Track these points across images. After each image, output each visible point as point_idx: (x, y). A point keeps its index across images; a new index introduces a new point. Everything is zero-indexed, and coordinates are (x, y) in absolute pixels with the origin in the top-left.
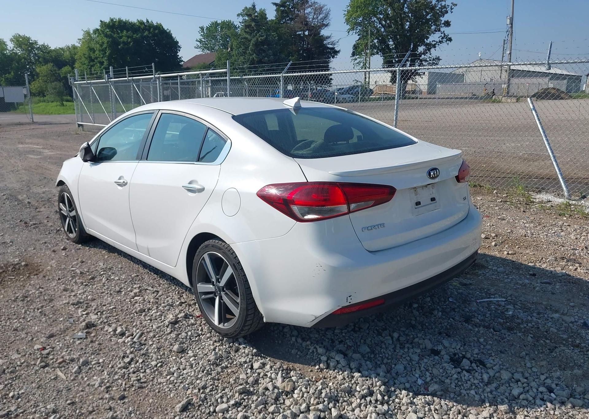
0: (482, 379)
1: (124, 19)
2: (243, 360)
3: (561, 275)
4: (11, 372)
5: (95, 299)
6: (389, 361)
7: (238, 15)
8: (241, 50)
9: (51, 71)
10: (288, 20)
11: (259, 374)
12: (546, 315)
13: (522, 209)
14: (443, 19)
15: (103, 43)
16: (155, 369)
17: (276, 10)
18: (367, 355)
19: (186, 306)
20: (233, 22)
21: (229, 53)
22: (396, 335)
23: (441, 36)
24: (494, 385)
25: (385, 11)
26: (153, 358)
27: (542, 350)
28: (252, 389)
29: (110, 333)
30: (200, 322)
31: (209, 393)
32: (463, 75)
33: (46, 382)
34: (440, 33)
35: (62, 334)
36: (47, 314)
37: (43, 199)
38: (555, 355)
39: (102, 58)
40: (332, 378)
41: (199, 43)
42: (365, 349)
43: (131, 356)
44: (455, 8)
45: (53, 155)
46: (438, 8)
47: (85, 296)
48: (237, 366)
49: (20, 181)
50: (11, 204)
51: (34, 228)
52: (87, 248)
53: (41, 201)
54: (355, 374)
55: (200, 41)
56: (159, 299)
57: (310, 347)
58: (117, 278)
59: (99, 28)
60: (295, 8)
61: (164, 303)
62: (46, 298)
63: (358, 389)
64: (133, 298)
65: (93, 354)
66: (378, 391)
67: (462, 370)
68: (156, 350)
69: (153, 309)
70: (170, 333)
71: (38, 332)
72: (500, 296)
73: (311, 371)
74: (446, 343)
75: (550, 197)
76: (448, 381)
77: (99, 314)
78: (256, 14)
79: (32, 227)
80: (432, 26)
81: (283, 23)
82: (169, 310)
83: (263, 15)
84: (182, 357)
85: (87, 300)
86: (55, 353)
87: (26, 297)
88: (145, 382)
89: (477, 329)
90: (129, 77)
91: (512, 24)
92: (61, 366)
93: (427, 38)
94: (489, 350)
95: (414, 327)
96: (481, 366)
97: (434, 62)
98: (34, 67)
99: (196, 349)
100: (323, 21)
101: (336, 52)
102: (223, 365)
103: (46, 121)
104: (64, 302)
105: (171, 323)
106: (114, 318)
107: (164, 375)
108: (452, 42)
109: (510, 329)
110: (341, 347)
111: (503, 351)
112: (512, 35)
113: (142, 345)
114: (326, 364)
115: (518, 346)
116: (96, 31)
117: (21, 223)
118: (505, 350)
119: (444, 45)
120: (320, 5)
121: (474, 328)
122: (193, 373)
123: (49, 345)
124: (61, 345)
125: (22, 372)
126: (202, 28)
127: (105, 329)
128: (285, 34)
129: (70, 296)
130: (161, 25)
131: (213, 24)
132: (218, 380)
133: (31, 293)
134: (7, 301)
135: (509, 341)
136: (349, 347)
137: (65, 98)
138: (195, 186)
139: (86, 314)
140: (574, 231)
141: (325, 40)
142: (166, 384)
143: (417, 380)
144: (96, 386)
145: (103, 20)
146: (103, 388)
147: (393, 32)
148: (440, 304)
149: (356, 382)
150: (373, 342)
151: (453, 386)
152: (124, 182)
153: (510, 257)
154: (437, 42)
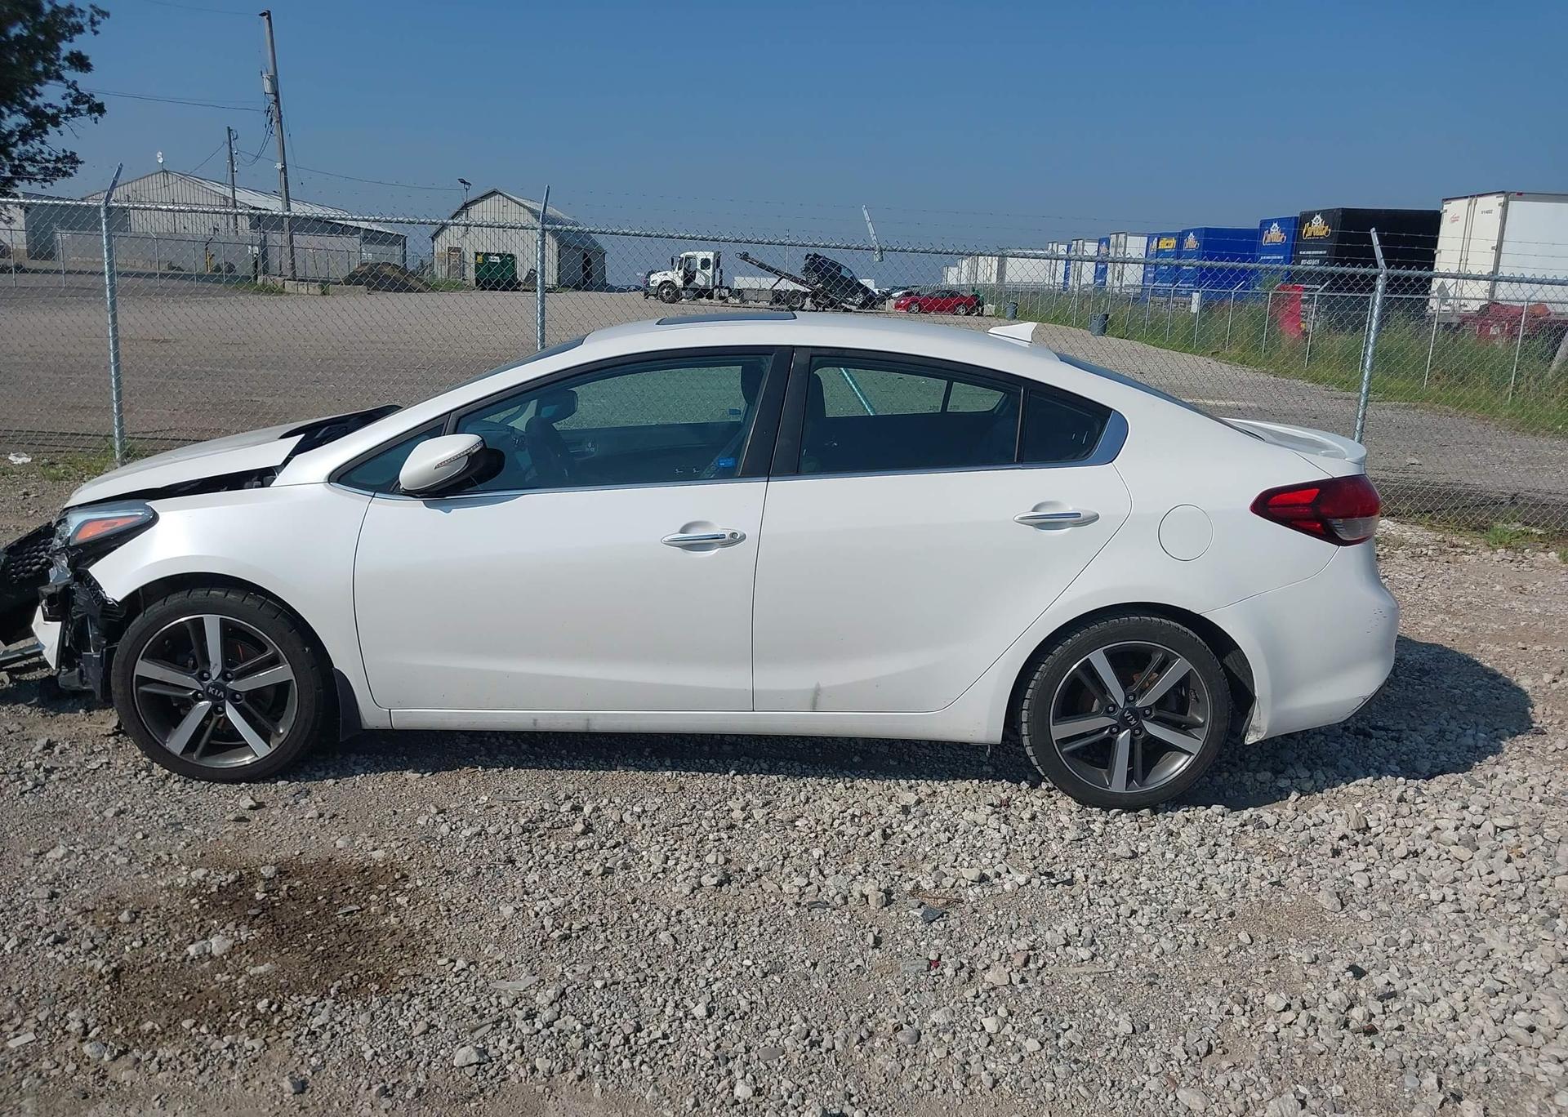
14: (66, 48)
23: (69, 95)
34: (61, 84)
91: (276, 94)
97: (60, 165)
108: (105, 115)
112: (280, 121)
119: (84, 121)
154: (60, 111)
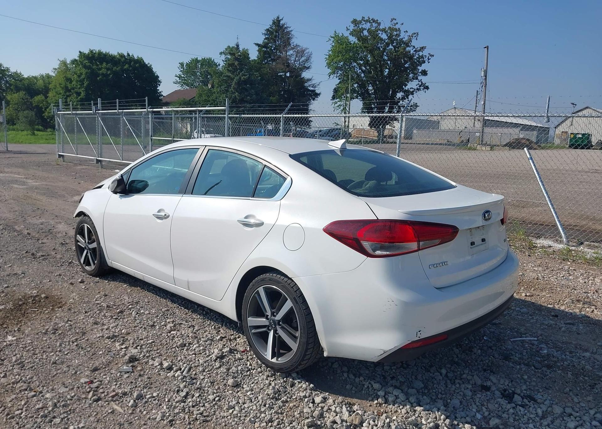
0: (537, 414)
1: (104, 51)
2: (302, 394)
3: (581, 316)
4: (64, 406)
5: (129, 333)
6: (444, 396)
7: (221, 53)
8: (223, 87)
9: (23, 99)
10: (270, 61)
11: (322, 408)
12: (578, 354)
13: (527, 253)
14: (420, 69)
15: (81, 74)
16: (214, 403)
17: (258, 51)
18: (421, 391)
19: (227, 342)
20: (214, 60)
21: (209, 90)
22: (444, 371)
23: (419, 84)
24: (550, 419)
25: (365, 58)
26: (210, 392)
27: (583, 386)
28: (319, 423)
29: (156, 367)
30: (246, 357)
31: (278, 427)
32: (439, 122)
33: (103, 416)
34: (417, 81)
35: (106, 367)
36: (84, 347)
37: (43, 231)
38: (597, 391)
39: (79, 88)
40: (393, 412)
41: (178, 79)
42: (419, 384)
43: (185, 390)
44: (432, 59)
45: (38, 185)
46: (415, 58)
47: (119, 329)
48: (297, 401)
49: (12, 210)
50: (10, 235)
51: (43, 260)
52: (107, 281)
53: (42, 233)
54: (416, 408)
55: (180, 77)
56: (197, 333)
57: (364, 383)
58: (147, 312)
59: (77, 58)
60: (277, 49)
61: (203, 338)
62: (77, 331)
63: (424, 422)
64: (170, 333)
65: (144, 388)
66: (443, 424)
67: (517, 405)
68: (210, 384)
69: (194, 343)
70: (220, 367)
71: (80, 365)
72: (531, 336)
73: (370, 406)
74: (493, 378)
75: (550, 243)
76: (505, 415)
77: (139, 348)
78: (239, 53)
79: (41, 258)
80: (410, 74)
81: (265, 64)
82: (210, 344)
83: (245, 55)
84: (238, 392)
85: (121, 334)
86: (104, 387)
87: (57, 330)
88: (208, 416)
89: (518, 367)
90: (119, 109)
91: (486, 76)
92: (114, 399)
93: (406, 85)
94: (534, 386)
95: (458, 364)
96: (532, 401)
97: (412, 108)
98: (5, 95)
99: (250, 383)
100: (304, 64)
101: (317, 95)
102: (282, 399)
103: (21, 150)
104: (98, 335)
105: (218, 357)
106: (156, 352)
107: (225, 409)
108: (429, 90)
109: (549, 367)
110: (394, 382)
111: (547, 387)
112: (486, 86)
113: (194, 379)
114: (384, 399)
115: (561, 382)
116: (74, 62)
117: (27, 254)
118: (550, 386)
119: (422, 92)
120: (302, 48)
121: (515, 366)
122: (255, 408)
123: (95, 379)
124: (108, 379)
125: (75, 406)
126: (182, 64)
127: (150, 363)
128: (267, 74)
129: (102, 330)
130: (142, 59)
131: (193, 60)
132: (282, 413)
133: (60, 325)
134: (37, 334)
135: (551, 378)
136: (402, 383)
137: (37, 127)
138: (252, 221)
139: (125, 348)
140: (581, 275)
141: (306, 82)
142: (231, 418)
143: (476, 415)
144: (158, 420)
145: (82, 51)
146: (165, 422)
147: (373, 77)
148: (477, 342)
149: (420, 415)
150: (424, 378)
151: (511, 420)
152: (166, 215)
153: (529, 299)
154: (415, 90)
